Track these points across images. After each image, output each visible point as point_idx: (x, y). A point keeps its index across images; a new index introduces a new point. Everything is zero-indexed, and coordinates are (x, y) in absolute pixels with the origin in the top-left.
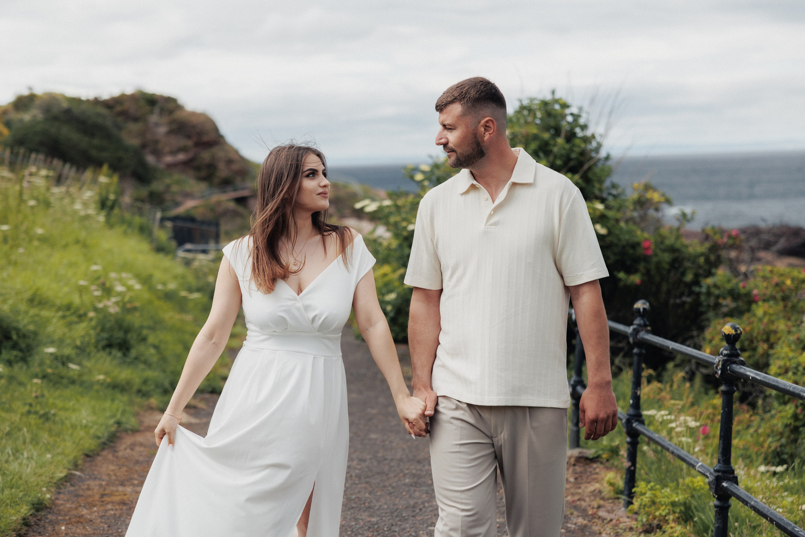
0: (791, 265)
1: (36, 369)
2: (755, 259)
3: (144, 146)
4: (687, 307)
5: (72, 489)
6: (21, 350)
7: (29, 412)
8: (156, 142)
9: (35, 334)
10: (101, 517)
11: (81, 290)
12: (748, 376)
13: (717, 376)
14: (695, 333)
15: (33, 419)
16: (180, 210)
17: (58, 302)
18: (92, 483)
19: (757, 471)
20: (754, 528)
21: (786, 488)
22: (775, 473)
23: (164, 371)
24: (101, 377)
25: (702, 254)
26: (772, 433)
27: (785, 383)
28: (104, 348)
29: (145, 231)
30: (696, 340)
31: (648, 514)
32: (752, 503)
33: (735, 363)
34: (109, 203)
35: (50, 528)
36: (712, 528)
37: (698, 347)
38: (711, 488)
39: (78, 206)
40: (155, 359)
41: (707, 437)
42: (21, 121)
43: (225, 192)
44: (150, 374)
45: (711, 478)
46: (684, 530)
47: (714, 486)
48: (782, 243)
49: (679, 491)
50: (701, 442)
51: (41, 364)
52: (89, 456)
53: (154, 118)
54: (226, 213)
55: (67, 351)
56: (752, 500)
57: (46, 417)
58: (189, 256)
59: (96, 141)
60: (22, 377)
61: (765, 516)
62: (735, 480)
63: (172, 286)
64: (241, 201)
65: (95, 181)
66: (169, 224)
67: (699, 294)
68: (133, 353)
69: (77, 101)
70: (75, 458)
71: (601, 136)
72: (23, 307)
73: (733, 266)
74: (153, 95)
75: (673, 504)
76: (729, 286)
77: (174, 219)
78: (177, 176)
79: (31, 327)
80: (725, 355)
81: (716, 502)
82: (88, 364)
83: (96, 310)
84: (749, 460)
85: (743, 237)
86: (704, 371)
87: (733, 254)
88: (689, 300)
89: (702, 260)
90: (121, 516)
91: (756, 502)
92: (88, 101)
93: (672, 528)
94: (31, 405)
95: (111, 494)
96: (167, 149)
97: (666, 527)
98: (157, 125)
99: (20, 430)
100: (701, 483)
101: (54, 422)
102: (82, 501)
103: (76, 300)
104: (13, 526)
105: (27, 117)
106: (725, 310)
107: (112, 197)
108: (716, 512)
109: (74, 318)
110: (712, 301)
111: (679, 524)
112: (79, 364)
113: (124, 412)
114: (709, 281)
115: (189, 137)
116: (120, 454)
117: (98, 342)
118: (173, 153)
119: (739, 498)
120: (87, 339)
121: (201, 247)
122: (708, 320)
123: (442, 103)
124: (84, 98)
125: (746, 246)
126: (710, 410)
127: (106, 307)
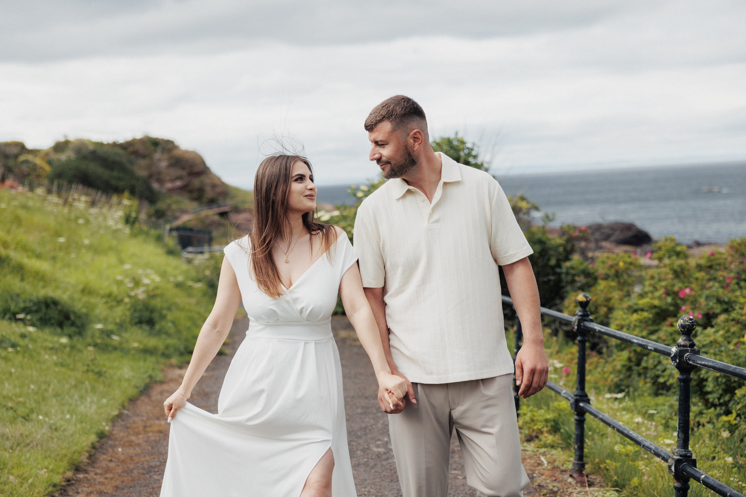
0: (626, 252)
1: (89, 340)
2: (599, 248)
3: (151, 176)
4: (552, 283)
5: (122, 423)
6: (77, 327)
7: (87, 371)
8: (159, 173)
9: (87, 315)
10: (146, 442)
11: (119, 283)
12: (595, 330)
13: (575, 330)
14: (558, 301)
15: (90, 374)
16: (179, 223)
17: (102, 292)
18: (136, 419)
19: (604, 398)
20: (602, 435)
21: (624, 409)
22: (616, 399)
23: (179, 339)
24: (136, 345)
25: (561, 245)
26: (614, 371)
27: (624, 334)
28: (136, 324)
29: (159, 239)
30: (559, 307)
31: (529, 428)
32: (601, 416)
33: (586, 320)
34: (131, 220)
35: (110, 450)
36: (574, 436)
37: (560, 311)
38: (572, 408)
39: (111, 223)
40: (172, 330)
41: (568, 374)
42: (59, 160)
43: (211, 208)
44: (170, 341)
45: (572, 401)
46: (554, 439)
47: (574, 406)
48: (617, 235)
49: (550, 412)
50: (564, 379)
51: (93, 336)
52: (132, 400)
53: (157, 155)
54: (212, 224)
55: (111, 327)
56: (600, 414)
57: (99, 374)
58: (190, 256)
59: (115, 174)
60: (80, 346)
61: (609, 424)
62: (588, 401)
63: (180, 278)
64: (223, 214)
65: (119, 203)
66: (175, 234)
67: (559, 274)
68: (157, 327)
69: (100, 145)
70: (123, 402)
71: (488, 163)
72: (77, 296)
73: (583, 252)
74: (157, 139)
75: (547, 421)
76: (582, 267)
77: (178, 229)
78: (176, 197)
79: (84, 310)
80: (580, 316)
81: (576, 417)
82: (126, 335)
83: (129, 297)
84: (598, 390)
85: (589, 231)
86: (565, 328)
87: (583, 244)
88: (552, 278)
89: (561, 249)
90: (160, 440)
91: (603, 415)
92: (108, 144)
93: (545, 437)
94: (88, 366)
95: (151, 426)
96: (168, 178)
97: (542, 437)
98: (160, 160)
99: (83, 383)
100: (565, 406)
101: (106, 377)
102: (131, 432)
103: (115, 289)
104: (86, 448)
105: (63, 157)
106: (579, 284)
107: (134, 215)
108: (576, 424)
109: (114, 303)
110: (569, 278)
111: (551, 434)
112: (119, 335)
113: (153, 369)
114: (568, 264)
115: (183, 168)
116: (154, 398)
117: (131, 319)
118: (173, 180)
119: (591, 413)
120: (124, 318)
121: (199, 249)
122: (567, 292)
123: (372, 123)
124: (105, 142)
125: (592, 238)
126: (570, 356)
127: (136, 295)
